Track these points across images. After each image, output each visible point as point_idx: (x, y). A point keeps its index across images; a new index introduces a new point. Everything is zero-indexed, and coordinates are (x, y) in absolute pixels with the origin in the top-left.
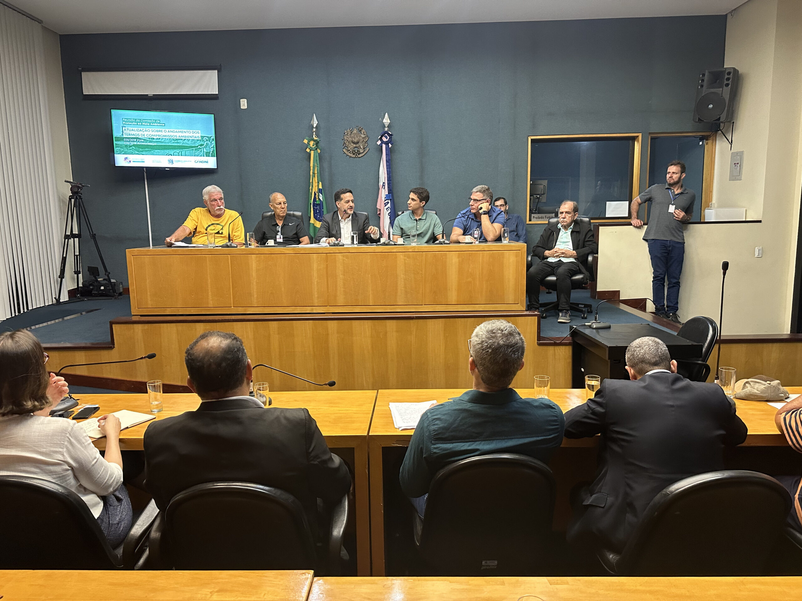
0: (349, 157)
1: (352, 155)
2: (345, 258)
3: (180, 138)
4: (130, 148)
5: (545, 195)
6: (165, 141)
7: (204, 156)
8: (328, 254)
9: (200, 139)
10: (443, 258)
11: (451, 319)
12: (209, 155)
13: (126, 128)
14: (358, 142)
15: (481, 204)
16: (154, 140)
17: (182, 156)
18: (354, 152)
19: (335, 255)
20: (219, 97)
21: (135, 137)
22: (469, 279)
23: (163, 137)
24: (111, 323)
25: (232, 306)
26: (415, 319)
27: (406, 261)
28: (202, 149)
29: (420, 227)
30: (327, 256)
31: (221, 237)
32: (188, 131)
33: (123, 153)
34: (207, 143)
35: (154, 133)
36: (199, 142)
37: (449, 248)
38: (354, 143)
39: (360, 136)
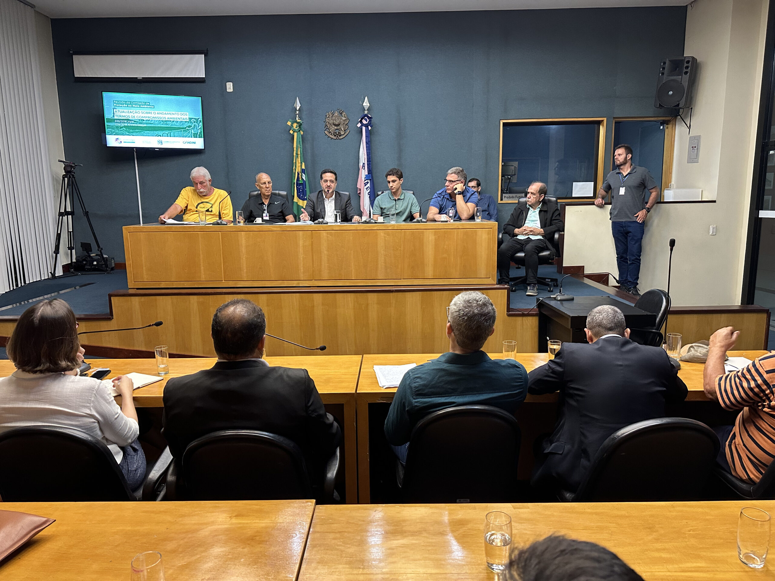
0: (331, 139)
1: (333, 137)
2: (329, 235)
3: (168, 120)
4: (121, 129)
5: (516, 176)
6: (154, 122)
7: (191, 137)
8: (313, 231)
9: (188, 120)
10: (420, 236)
11: (428, 292)
12: (197, 136)
13: (117, 110)
14: (339, 125)
15: (456, 184)
16: (144, 122)
17: (170, 136)
18: (335, 134)
19: (320, 233)
20: (206, 81)
21: (125, 118)
22: (445, 255)
23: (152, 119)
24: (110, 296)
25: (223, 280)
26: (395, 292)
27: (386, 239)
28: (190, 130)
29: (399, 207)
30: (312, 234)
31: (211, 214)
32: (177, 113)
33: (114, 133)
34: (194, 125)
35: (143, 115)
36: (187, 124)
37: (426, 226)
38: (335, 125)
39: (341, 119)
